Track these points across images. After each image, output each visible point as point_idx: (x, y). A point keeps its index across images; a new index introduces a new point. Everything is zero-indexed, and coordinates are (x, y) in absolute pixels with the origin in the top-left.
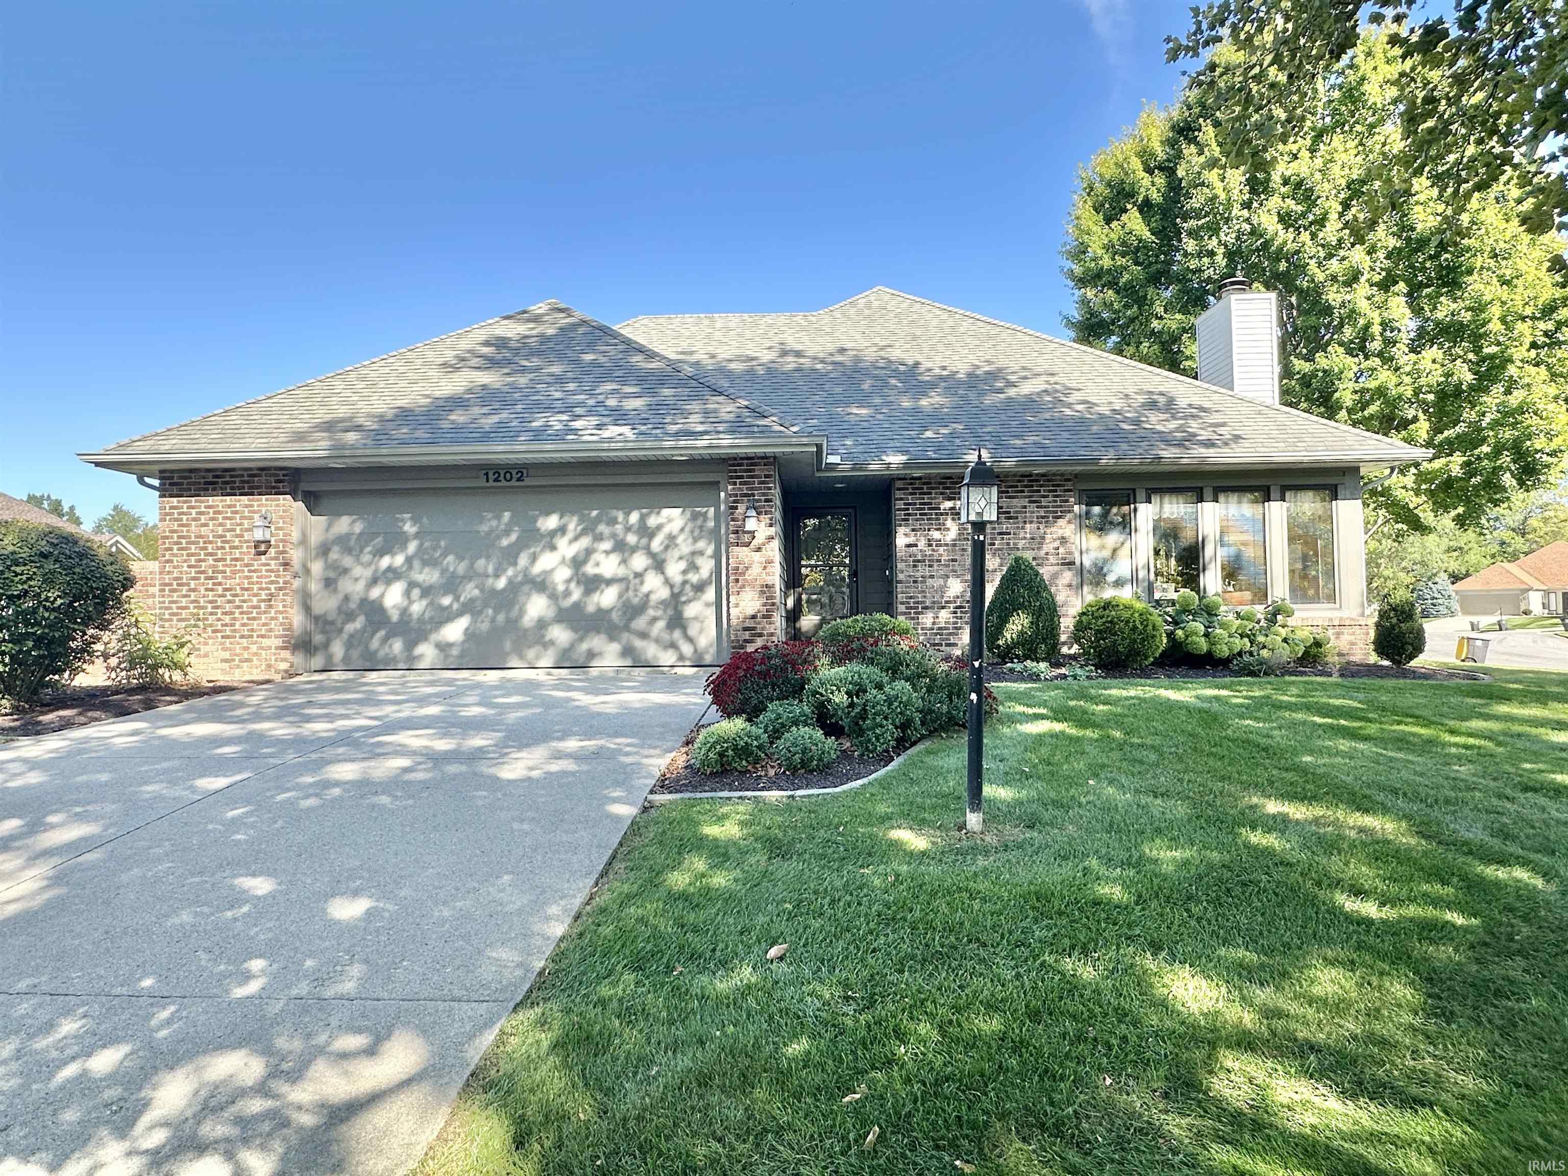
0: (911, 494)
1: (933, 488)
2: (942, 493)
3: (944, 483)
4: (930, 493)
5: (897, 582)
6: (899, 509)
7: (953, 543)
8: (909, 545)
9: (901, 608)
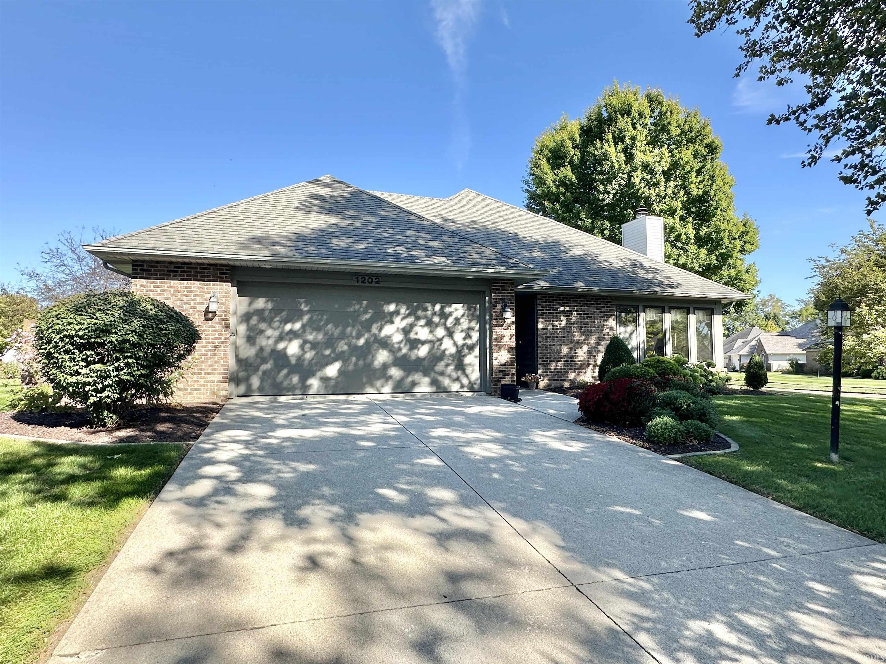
0: (545, 302)
1: (555, 300)
2: (559, 303)
4: (553, 303)
5: (538, 347)
6: (540, 310)
7: (563, 329)
8: (543, 329)
9: (540, 361)
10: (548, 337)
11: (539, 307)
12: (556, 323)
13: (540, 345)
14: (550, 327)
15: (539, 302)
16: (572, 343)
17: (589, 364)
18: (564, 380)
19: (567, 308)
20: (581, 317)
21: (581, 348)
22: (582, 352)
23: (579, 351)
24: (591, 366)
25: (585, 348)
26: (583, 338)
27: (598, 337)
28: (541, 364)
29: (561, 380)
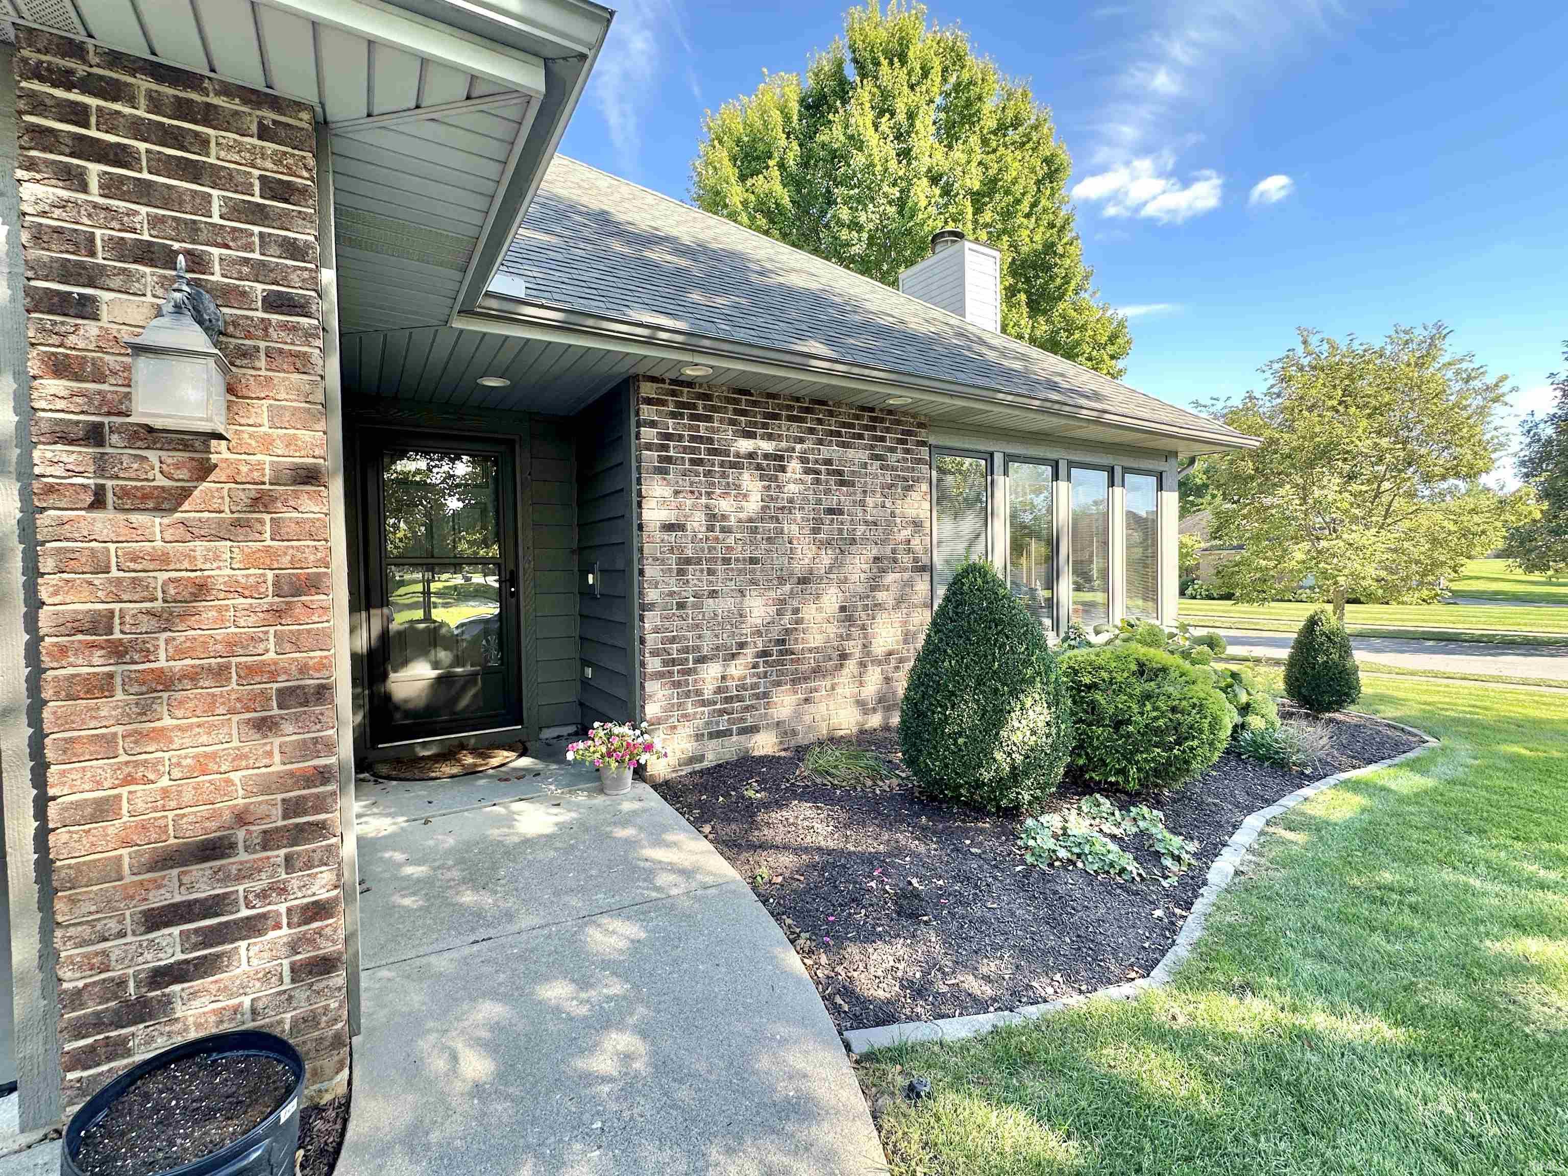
0: (673, 415)
1: (714, 409)
2: (733, 422)
3: (737, 401)
4: (709, 419)
5: (644, 607)
6: (649, 446)
7: (751, 526)
8: (669, 527)
9: (654, 664)
10: (688, 561)
11: (649, 434)
12: (724, 505)
13: (652, 595)
14: (697, 522)
15: (647, 412)
16: (782, 581)
17: (844, 656)
18: (753, 730)
19: (767, 446)
20: (818, 482)
21: (818, 596)
22: (819, 617)
23: (809, 612)
24: (851, 666)
25: (831, 599)
26: (826, 559)
27: (877, 559)
28: (659, 675)
29: (743, 731)
